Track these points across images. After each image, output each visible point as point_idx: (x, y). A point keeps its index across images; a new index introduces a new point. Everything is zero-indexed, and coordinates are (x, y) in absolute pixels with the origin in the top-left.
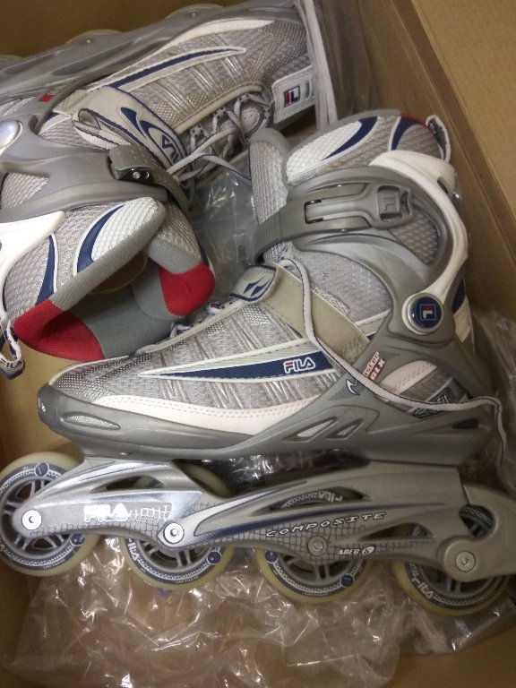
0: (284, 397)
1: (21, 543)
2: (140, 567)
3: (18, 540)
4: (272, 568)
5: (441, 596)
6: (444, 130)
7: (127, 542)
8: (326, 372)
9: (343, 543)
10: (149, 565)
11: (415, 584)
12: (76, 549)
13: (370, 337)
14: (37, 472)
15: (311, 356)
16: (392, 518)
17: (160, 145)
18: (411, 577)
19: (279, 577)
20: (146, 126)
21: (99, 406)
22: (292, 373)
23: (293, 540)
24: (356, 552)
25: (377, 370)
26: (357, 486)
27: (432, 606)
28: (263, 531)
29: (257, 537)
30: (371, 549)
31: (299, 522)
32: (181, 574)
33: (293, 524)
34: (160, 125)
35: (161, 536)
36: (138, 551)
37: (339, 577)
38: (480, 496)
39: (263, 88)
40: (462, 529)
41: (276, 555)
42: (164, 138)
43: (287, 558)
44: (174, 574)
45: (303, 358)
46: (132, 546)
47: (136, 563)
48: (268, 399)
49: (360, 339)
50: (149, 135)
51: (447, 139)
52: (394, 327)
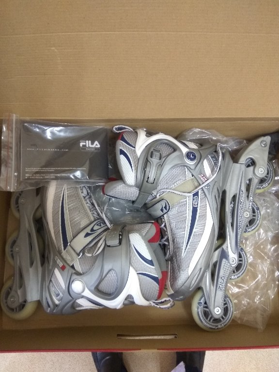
0: (205, 210)
1: (223, 318)
2: (239, 276)
3: (221, 319)
4: (249, 231)
5: (268, 181)
6: (120, 126)
7: (231, 279)
8: (199, 194)
9: (247, 206)
10: (240, 273)
11: (263, 188)
12: (229, 298)
13: (193, 176)
14: (201, 306)
15: (193, 197)
16: (244, 188)
17: (100, 227)
18: (260, 188)
19: (252, 230)
20: (92, 230)
21: (191, 274)
22: (197, 204)
23: (243, 222)
24: (251, 203)
25: (204, 177)
26: (232, 196)
27: (270, 185)
28: (239, 231)
29: (240, 233)
30: (251, 198)
31: (239, 218)
32: (245, 262)
33: (239, 220)
34: (92, 225)
35: (233, 266)
36: (234, 276)
37: (256, 211)
38: (243, 159)
40: (251, 168)
41: (246, 229)
42: (98, 225)
43: (247, 226)
44: (244, 266)
45: (193, 200)
46: (233, 277)
47: (238, 277)
48: (204, 215)
49: (192, 179)
50: (96, 230)
51: (124, 126)
52: (193, 167)
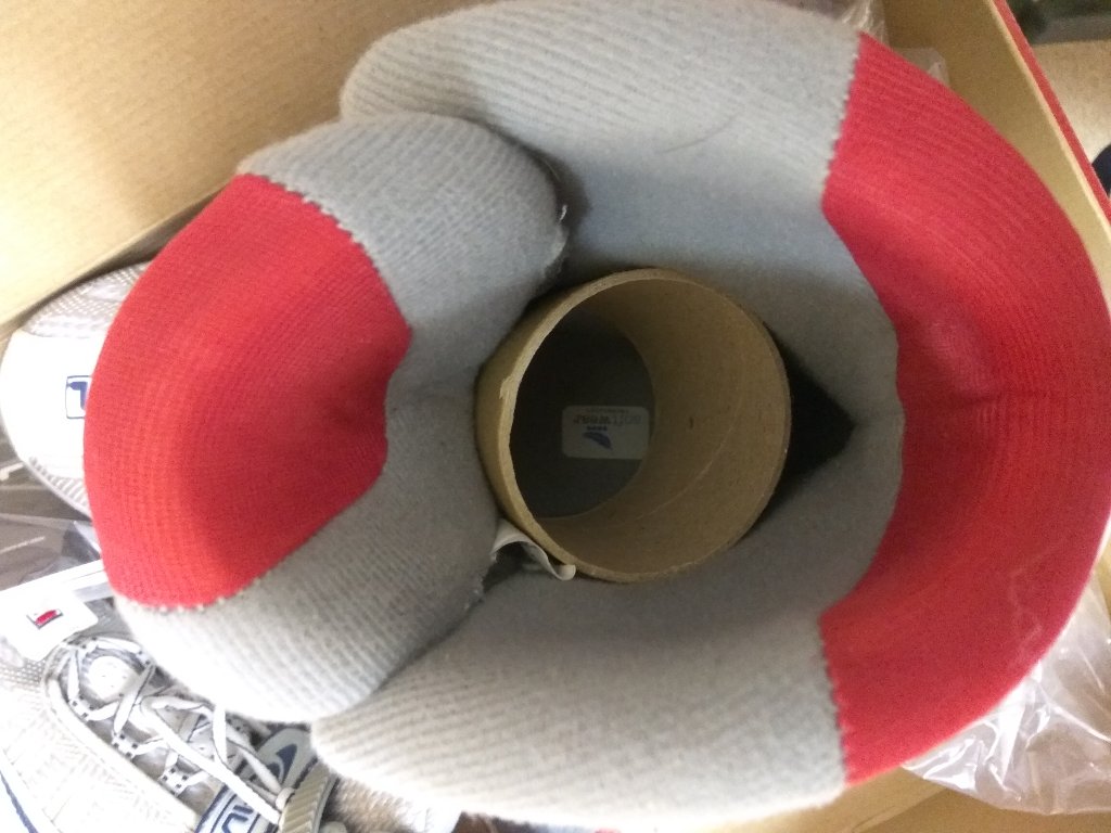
39: (49, 676)
